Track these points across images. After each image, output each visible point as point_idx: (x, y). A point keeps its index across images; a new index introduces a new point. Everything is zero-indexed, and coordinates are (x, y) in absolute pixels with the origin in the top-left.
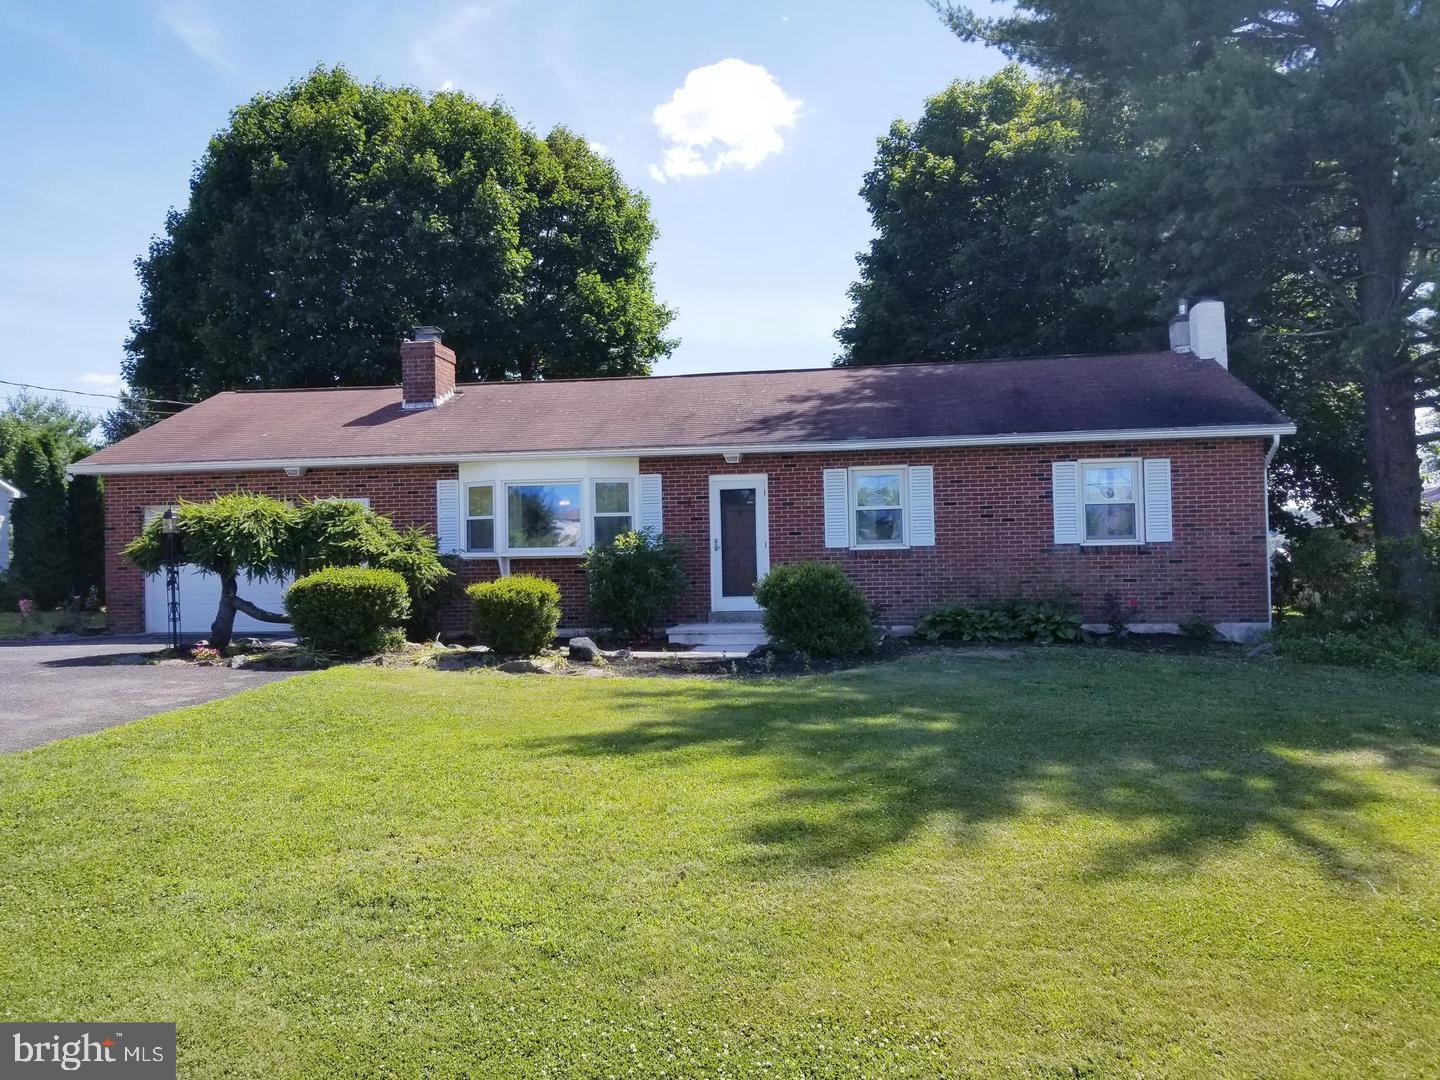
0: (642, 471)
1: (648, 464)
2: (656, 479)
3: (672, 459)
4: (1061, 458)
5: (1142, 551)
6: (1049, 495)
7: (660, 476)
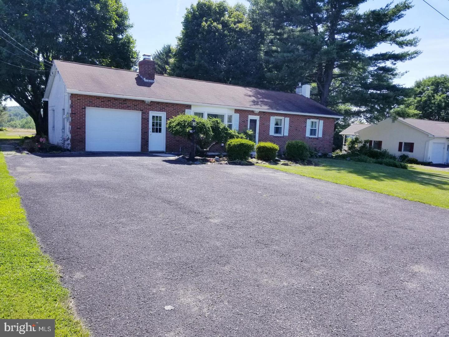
0: (235, 112)
1: (237, 111)
2: (238, 115)
3: (241, 110)
4: (308, 119)
5: (317, 139)
6: (306, 126)
7: (239, 114)
